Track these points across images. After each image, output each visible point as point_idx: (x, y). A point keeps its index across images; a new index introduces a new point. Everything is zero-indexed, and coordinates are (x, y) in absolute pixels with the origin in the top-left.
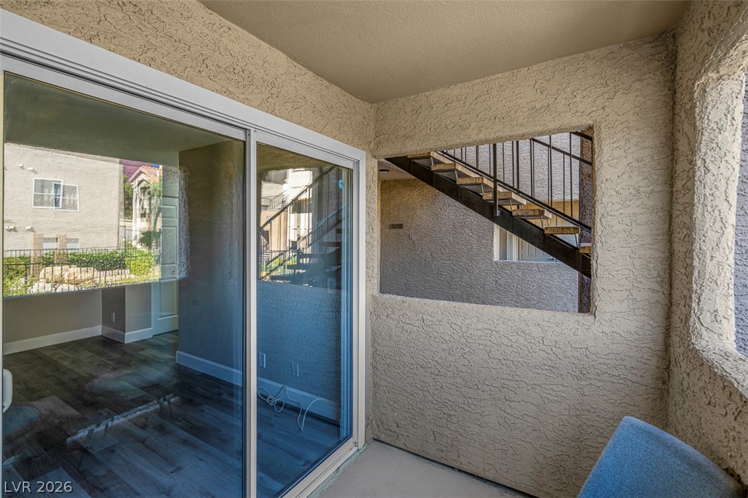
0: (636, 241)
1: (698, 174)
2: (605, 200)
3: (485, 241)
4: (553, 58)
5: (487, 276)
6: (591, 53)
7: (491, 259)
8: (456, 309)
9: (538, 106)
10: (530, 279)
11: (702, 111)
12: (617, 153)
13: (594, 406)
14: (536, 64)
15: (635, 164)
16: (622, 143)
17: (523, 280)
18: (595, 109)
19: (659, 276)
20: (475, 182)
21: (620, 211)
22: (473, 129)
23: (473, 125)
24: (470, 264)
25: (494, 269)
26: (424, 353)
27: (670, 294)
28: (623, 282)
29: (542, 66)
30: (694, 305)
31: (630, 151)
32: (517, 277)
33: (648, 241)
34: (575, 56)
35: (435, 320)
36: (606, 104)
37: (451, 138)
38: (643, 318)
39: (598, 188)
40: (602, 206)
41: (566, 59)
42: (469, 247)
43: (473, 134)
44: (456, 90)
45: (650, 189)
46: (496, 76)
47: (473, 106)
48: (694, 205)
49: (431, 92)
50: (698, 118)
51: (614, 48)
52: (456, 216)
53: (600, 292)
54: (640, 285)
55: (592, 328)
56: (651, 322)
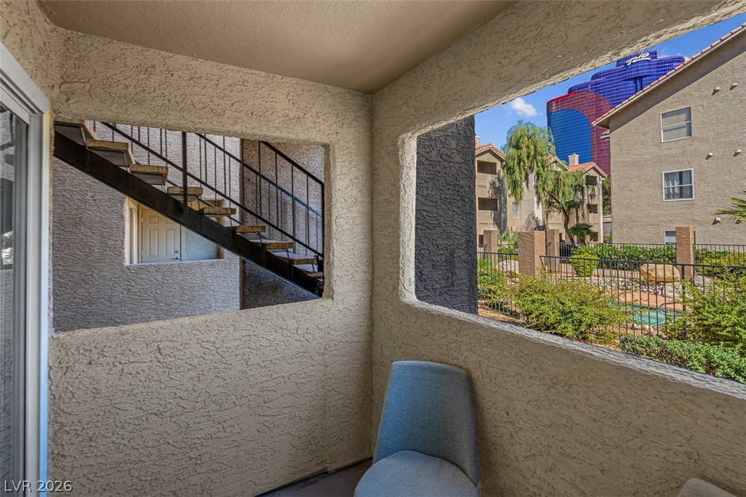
0: (355, 237)
1: (401, 193)
2: (338, 205)
3: (113, 242)
4: (304, 78)
5: (116, 285)
6: (329, 87)
7: (121, 264)
8: (208, 324)
9: (291, 115)
10: (171, 281)
11: (402, 155)
12: (345, 170)
13: (334, 372)
14: (289, 76)
15: (354, 181)
16: (347, 163)
17: (163, 283)
18: (331, 132)
19: (367, 261)
20: (156, 171)
21: (347, 215)
22: (229, 118)
23: (228, 113)
24: (89, 273)
25: (125, 276)
26: (159, 394)
27: (373, 273)
28: (349, 268)
29: (294, 80)
30: (401, 277)
31: (351, 170)
32: (155, 282)
33: (362, 237)
34: (318, 84)
35: (177, 345)
36: (338, 131)
37: (200, 120)
38: (360, 293)
39: (334, 195)
40: (336, 210)
41: (312, 83)
42: (88, 250)
43: (229, 124)
44: (207, 67)
45: (362, 199)
46: (253, 71)
47: (227, 92)
48: (399, 213)
49: (172, 54)
50: (400, 158)
51: (342, 90)
52: (65, 210)
53: (335, 279)
54: (358, 269)
55: (332, 309)
56: (364, 295)
